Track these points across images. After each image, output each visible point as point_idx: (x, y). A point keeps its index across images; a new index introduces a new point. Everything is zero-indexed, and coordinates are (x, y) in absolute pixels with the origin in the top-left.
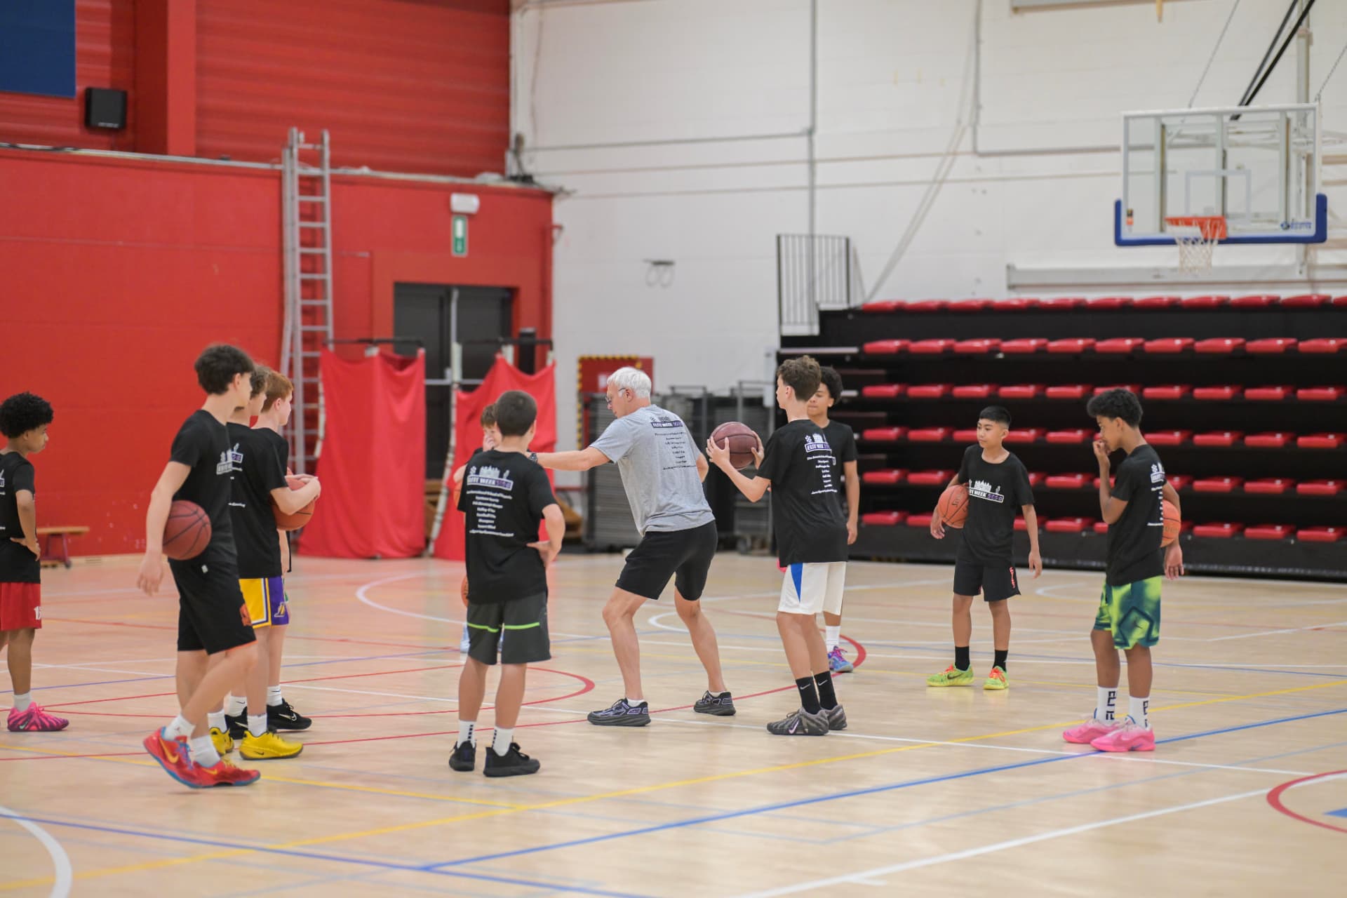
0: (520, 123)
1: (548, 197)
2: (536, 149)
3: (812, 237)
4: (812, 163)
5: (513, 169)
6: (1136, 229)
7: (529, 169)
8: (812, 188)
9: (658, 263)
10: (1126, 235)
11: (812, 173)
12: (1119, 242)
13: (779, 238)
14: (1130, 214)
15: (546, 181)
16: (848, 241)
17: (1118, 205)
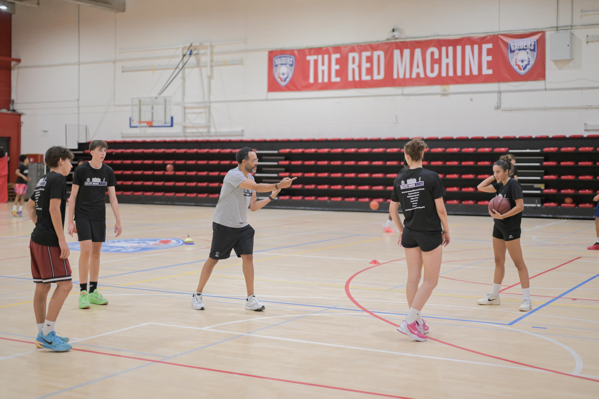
0: (13, 97)
1: (20, 115)
2: (17, 103)
3: (79, 125)
4: (79, 107)
5: (11, 108)
6: (135, 123)
7: (15, 108)
8: (79, 113)
9: (45, 131)
10: (132, 125)
11: (79, 110)
12: (131, 127)
13: (66, 126)
14: (133, 120)
15: (19, 111)
16: (86, 127)
17: (130, 119)
